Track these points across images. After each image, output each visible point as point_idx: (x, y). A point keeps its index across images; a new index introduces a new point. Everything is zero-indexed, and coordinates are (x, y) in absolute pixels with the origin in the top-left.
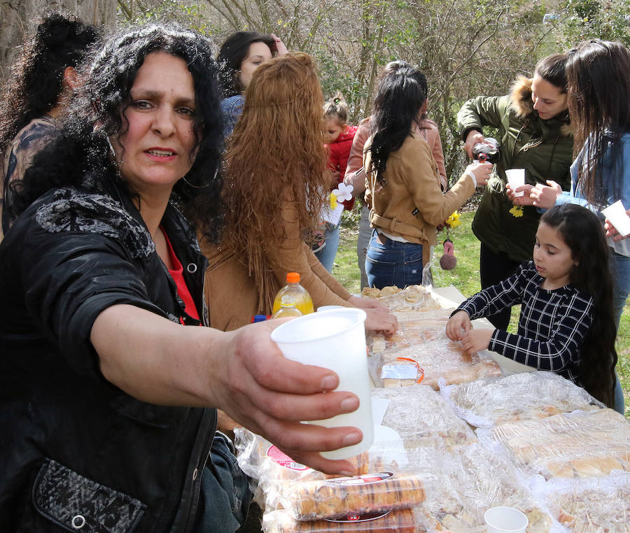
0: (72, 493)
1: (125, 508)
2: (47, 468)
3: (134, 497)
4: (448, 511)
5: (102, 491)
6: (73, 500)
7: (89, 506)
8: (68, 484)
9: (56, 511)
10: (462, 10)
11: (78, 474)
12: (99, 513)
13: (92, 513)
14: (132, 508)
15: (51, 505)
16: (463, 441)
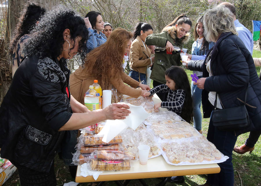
0: (35, 133)
1: (48, 137)
2: (28, 127)
3: (50, 134)
4: (130, 146)
5: (43, 133)
6: (35, 135)
7: (39, 136)
8: (34, 131)
9: (31, 137)
10: (171, 10)
11: (37, 129)
12: (42, 138)
13: (40, 138)
14: (49, 137)
15: (29, 136)
16: (141, 129)
